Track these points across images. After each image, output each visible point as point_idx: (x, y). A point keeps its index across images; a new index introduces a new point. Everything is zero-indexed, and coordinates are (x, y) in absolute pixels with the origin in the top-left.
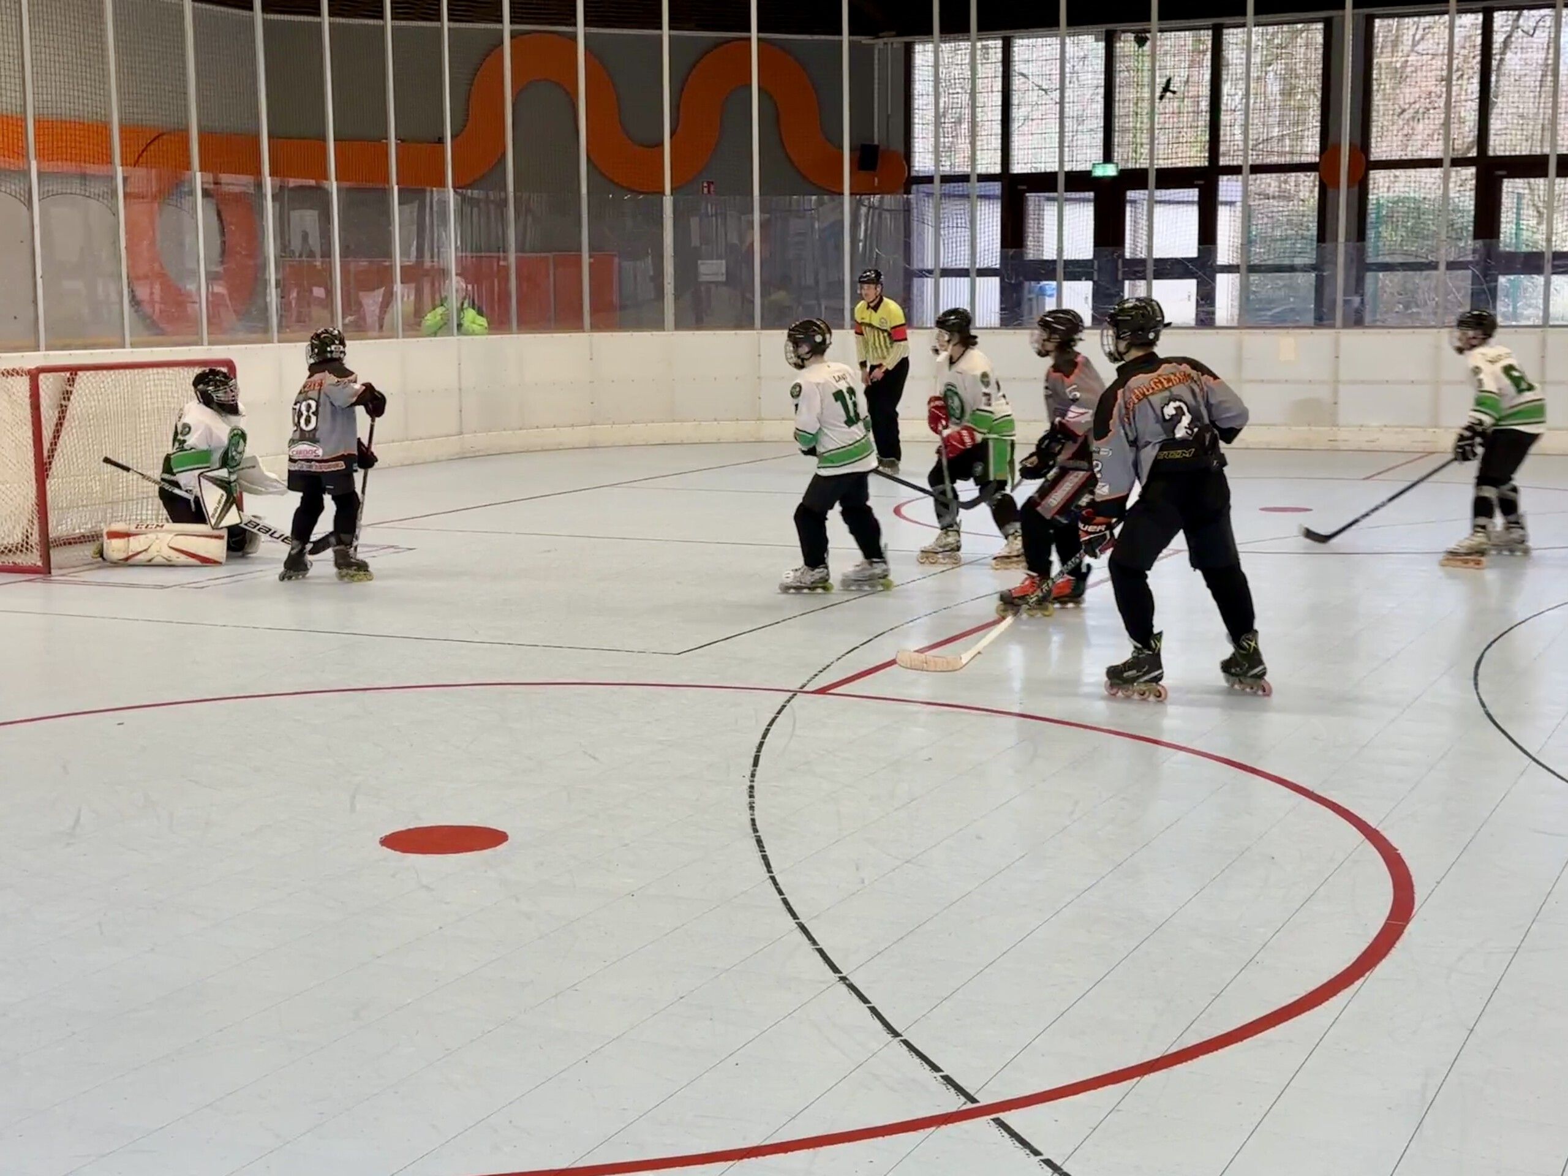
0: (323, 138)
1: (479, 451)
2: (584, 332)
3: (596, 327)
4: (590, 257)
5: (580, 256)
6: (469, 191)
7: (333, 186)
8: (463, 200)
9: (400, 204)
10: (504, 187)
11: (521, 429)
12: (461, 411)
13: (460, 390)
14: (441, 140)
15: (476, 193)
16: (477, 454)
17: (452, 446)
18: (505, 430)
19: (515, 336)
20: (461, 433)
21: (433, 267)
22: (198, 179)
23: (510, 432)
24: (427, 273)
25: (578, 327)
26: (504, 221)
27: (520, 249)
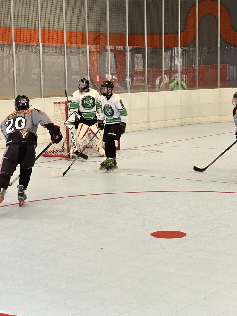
0: (144, 34)
1: (186, 123)
2: (218, 88)
3: (222, 87)
4: (220, 66)
5: (217, 65)
6: (185, 48)
7: (146, 47)
8: (183, 51)
9: (165, 52)
10: (195, 47)
11: (198, 117)
12: (181, 112)
13: (181, 105)
14: (177, 33)
15: (187, 49)
16: (186, 124)
17: (178, 122)
18: (194, 117)
19: (197, 90)
20: (181, 118)
21: (174, 70)
22: (109, 47)
23: (196, 118)
24: (172, 72)
25: (217, 87)
26: (195, 57)
27: (199, 64)
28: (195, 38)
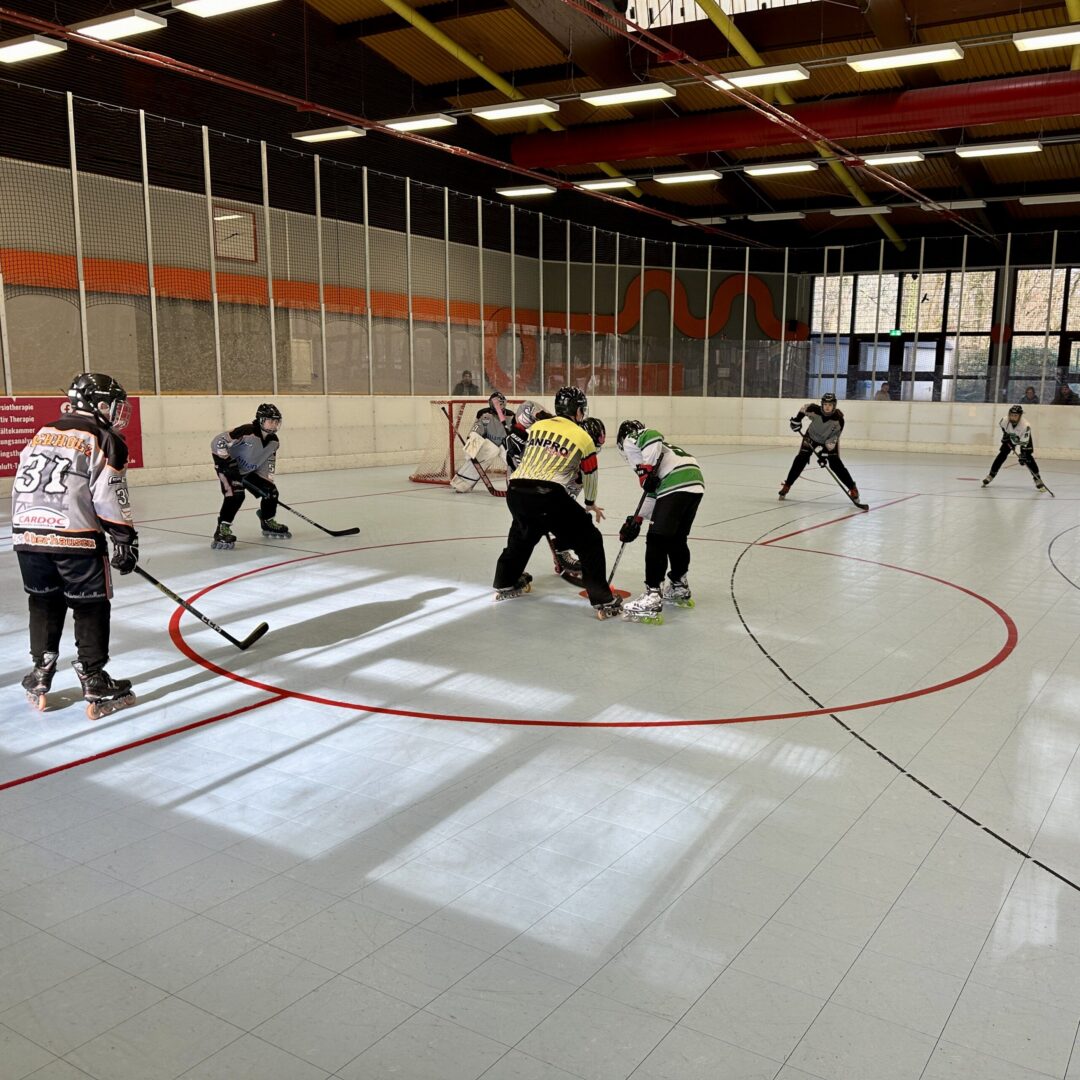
0: (566, 313)
4: (673, 366)
5: (669, 365)
6: (624, 336)
7: (569, 333)
8: (623, 341)
9: (596, 341)
10: (639, 334)
14: (613, 315)
15: (627, 337)
21: (608, 368)
22: (514, 327)
24: (605, 371)
25: (668, 395)
26: (638, 349)
27: (644, 361)
28: (639, 322)
